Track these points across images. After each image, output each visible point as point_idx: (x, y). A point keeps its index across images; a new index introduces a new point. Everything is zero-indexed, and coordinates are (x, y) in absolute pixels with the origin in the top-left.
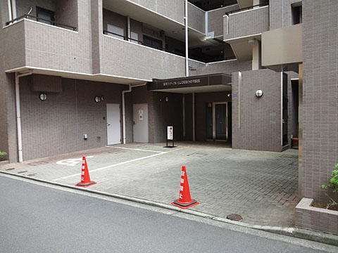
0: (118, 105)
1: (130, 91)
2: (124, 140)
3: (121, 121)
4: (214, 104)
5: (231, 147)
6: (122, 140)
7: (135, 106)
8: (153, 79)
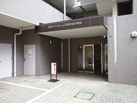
0: (11, 45)
1: (20, 33)
2: (15, 74)
3: (13, 58)
4: (84, 46)
5: (107, 81)
6: (13, 74)
7: (26, 47)
8: (40, 24)
